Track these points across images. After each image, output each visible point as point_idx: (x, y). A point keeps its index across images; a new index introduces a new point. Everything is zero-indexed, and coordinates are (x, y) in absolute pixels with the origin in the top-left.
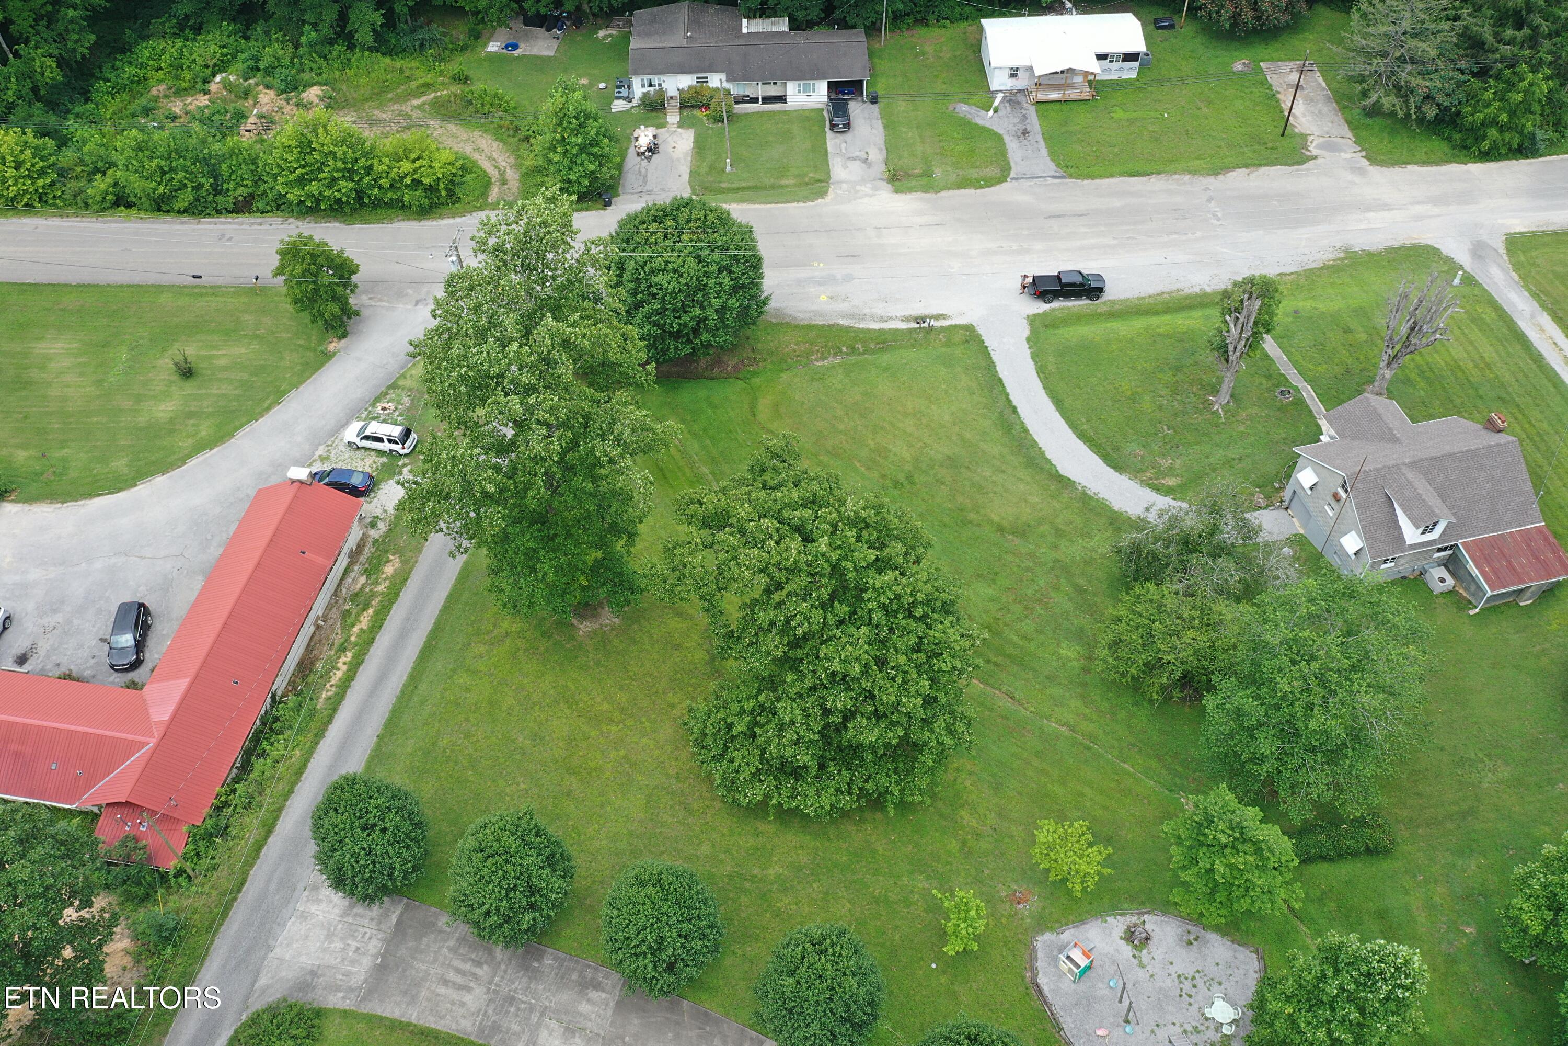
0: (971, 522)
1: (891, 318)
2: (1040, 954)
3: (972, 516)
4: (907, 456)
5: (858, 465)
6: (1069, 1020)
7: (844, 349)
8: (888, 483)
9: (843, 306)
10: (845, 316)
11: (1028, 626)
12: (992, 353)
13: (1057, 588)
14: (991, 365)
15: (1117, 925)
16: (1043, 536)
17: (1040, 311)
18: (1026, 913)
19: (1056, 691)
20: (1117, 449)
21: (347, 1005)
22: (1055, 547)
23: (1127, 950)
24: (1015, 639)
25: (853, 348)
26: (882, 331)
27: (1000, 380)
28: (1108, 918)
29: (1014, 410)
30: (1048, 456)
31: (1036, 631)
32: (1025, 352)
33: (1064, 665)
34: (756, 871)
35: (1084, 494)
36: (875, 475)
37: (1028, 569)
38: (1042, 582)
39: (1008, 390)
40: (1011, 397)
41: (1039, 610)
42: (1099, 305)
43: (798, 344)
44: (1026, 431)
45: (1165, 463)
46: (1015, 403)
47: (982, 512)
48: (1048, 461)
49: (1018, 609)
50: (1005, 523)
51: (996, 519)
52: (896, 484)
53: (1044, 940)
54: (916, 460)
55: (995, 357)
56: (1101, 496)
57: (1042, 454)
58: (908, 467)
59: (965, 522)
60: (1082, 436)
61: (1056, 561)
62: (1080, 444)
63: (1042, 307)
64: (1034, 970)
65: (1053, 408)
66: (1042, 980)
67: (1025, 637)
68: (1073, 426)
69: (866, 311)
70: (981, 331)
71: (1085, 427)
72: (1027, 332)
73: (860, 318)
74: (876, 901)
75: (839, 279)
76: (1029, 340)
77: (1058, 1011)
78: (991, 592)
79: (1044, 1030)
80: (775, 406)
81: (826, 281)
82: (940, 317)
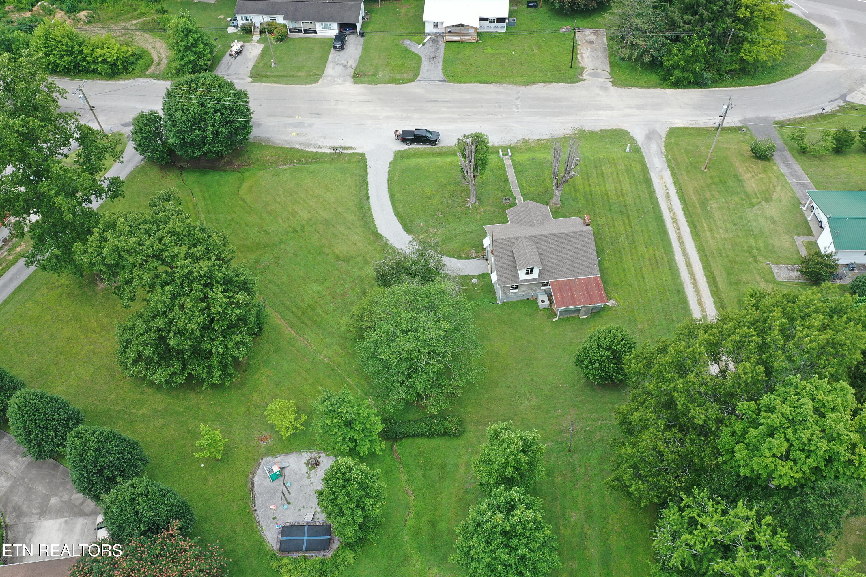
0: (324, 253)
1: (324, 147)
2: (261, 467)
3: (326, 250)
4: (306, 217)
5: (279, 219)
6: (260, 499)
7: (295, 161)
8: (291, 230)
9: (302, 139)
10: (300, 144)
11: (330, 307)
12: (368, 168)
13: (353, 289)
14: (365, 175)
15: (306, 456)
16: (357, 263)
17: (403, 149)
18: (264, 446)
19: (329, 340)
20: (411, 222)
22: (361, 269)
23: (305, 469)
24: (321, 313)
25: (300, 161)
26: (317, 153)
27: (367, 183)
28: (303, 453)
29: (368, 198)
30: (376, 223)
31: (333, 310)
32: (386, 169)
33: (340, 328)
34: (134, 411)
35: (386, 244)
36: (286, 225)
37: (343, 279)
38: (347, 286)
39: (369, 188)
40: (369, 192)
41: (339, 300)
42: (435, 149)
43: (271, 156)
44: (370, 209)
45: (433, 231)
46: (370, 195)
47: (332, 248)
48: (375, 225)
49: (329, 298)
50: (341, 255)
51: (337, 252)
52: (295, 231)
53: (267, 460)
54: (309, 220)
55: (369, 170)
56: (394, 245)
57: (373, 221)
58: (304, 223)
59: (321, 253)
60: (397, 214)
61: (359, 276)
62: (395, 219)
63: (404, 147)
64: (254, 474)
65: (389, 199)
66: (256, 480)
67: (326, 312)
68: (395, 209)
69: (313, 142)
70: (367, 157)
71: (401, 210)
72: (391, 159)
73: (308, 145)
74: (189, 431)
75: (306, 125)
76: (390, 163)
77: (257, 494)
78: (319, 288)
79: (246, 503)
80: (251, 187)
81: (299, 125)
82: (349, 148)
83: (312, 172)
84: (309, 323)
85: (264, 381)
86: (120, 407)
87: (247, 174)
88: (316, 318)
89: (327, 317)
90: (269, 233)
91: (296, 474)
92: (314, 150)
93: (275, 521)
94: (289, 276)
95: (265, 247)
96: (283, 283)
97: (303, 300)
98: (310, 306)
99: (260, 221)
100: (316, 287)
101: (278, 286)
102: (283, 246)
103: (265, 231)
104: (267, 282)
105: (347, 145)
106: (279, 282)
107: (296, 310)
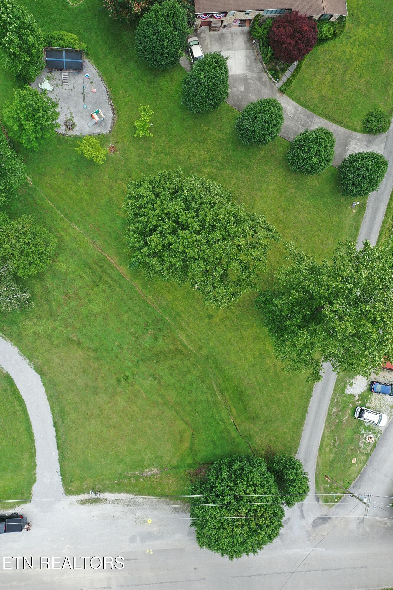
0: (93, 350)
1: (113, 502)
2: (109, 125)
3: (92, 354)
4: (118, 398)
5: (144, 395)
6: (105, 98)
7: (141, 480)
8: (130, 380)
9: (139, 513)
10: (139, 504)
11: (78, 283)
12: (59, 470)
13: (59, 304)
14: (62, 460)
15: (76, 132)
16: (58, 337)
17: (22, 506)
18: (111, 143)
19: (74, 245)
21: (356, 134)
22: (54, 329)
23: (75, 120)
24: (86, 277)
25: (136, 480)
26: (120, 491)
27: (58, 447)
28: (79, 135)
30: (43, 389)
31: (75, 281)
32: (39, 471)
33: (66, 260)
34: (214, 171)
35: (30, 360)
36: (136, 387)
37: (70, 318)
38: (66, 308)
39: (55, 440)
40: (55, 434)
41: (71, 292)
43: (167, 483)
44: (52, 408)
46: (54, 429)
47: (86, 357)
48: (45, 385)
49: (81, 295)
50: (76, 347)
51: (80, 351)
52: (126, 379)
53: (106, 131)
54: (114, 393)
55: (57, 467)
56: (22, 358)
57: (47, 391)
58: (119, 389)
59: (95, 350)
61: (56, 320)
62: (24, 395)
63: (21, 509)
64: (113, 120)
65: (32, 424)
66: (111, 115)
67: (81, 277)
68: (25, 410)
69: (126, 508)
70: (61, 489)
71: (18, 408)
72: (35, 488)
73: (131, 503)
74: (169, 154)
75: (138, 539)
76: (35, 481)
77: (108, 102)
78: (91, 306)
79: (115, 96)
80: (181, 441)
81: (146, 537)
82: (83, 503)
83: (121, 461)
84: (95, 267)
86: (225, 173)
87: (189, 461)
88: (88, 271)
89: (79, 272)
90: (150, 376)
91: (81, 117)
92: (123, 496)
93: (91, 80)
94: (122, 321)
95: (151, 358)
96: (127, 312)
97: (104, 291)
98: (97, 286)
99: (163, 392)
100: (95, 307)
101: (130, 309)
102: (135, 359)
103: (155, 379)
104: (141, 314)
105: (87, 507)
106: (130, 313)
107: (110, 281)
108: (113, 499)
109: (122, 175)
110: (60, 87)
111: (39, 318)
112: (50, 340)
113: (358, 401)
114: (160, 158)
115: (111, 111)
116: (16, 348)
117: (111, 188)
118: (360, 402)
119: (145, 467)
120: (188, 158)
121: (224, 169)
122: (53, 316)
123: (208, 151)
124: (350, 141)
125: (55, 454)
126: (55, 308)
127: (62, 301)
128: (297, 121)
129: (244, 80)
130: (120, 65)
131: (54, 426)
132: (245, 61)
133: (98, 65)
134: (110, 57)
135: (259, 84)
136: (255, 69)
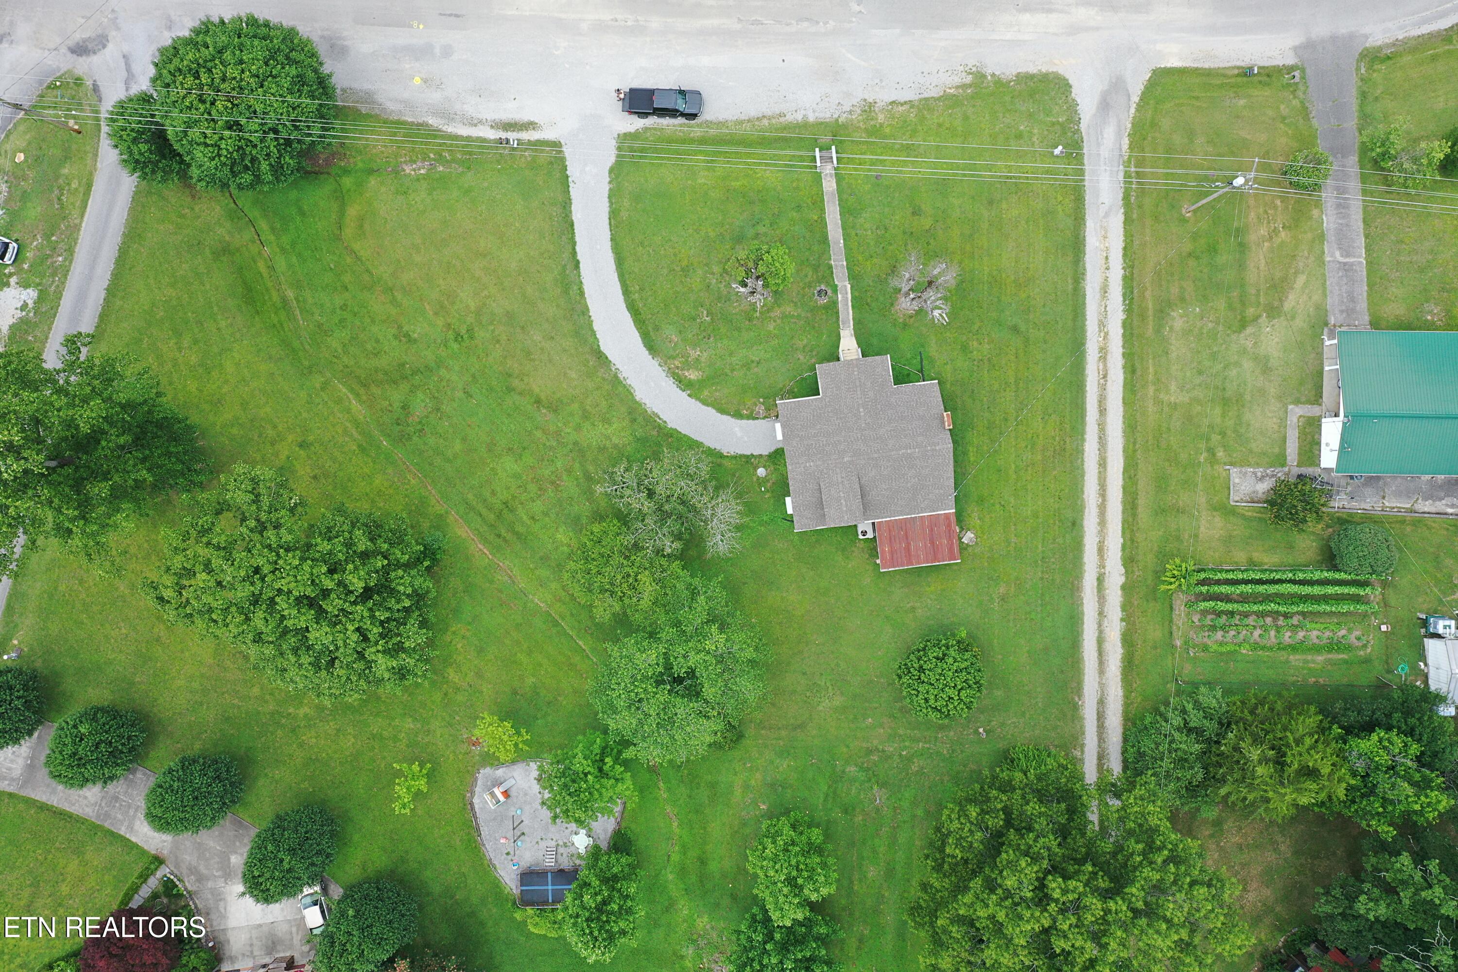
0: (514, 390)
2: (479, 783)
3: (516, 383)
4: (472, 305)
5: (428, 307)
6: (486, 829)
8: (451, 335)
9: (435, 97)
10: (435, 113)
12: (571, 185)
13: (569, 471)
14: (566, 204)
15: (535, 768)
16: (572, 414)
17: (632, 129)
18: (477, 752)
19: (544, 573)
20: (657, 328)
21: (11, 789)
22: (578, 428)
24: (525, 518)
27: (572, 225)
28: (530, 763)
29: (577, 265)
30: (595, 326)
31: (543, 512)
32: (604, 186)
35: (616, 376)
36: (440, 322)
37: (551, 448)
38: (559, 464)
39: (577, 239)
40: (578, 249)
41: (550, 493)
42: (694, 129)
43: (385, 146)
44: (582, 293)
45: (694, 354)
46: (579, 257)
47: (526, 379)
48: (594, 334)
49: (533, 488)
50: (543, 396)
51: (537, 390)
52: (458, 337)
53: (486, 772)
54: (479, 312)
55: (573, 192)
56: (629, 382)
57: (590, 323)
58: (470, 319)
59: (510, 389)
60: (632, 308)
61: (576, 443)
62: (626, 318)
63: (636, 124)
64: (473, 793)
65: (614, 267)
66: (476, 801)
67: (533, 518)
68: (626, 292)
69: (457, 108)
70: (567, 152)
71: (637, 296)
72: (611, 158)
73: (450, 118)
74: (374, 737)
75: (437, 51)
76: (611, 171)
77: (481, 823)
78: (517, 468)
79: (469, 833)
80: (361, 219)
81: (423, 52)
82: (530, 125)
83: (468, 191)
84: (509, 536)
85: (459, 646)
86: (272, 707)
87: (347, 182)
88: (520, 529)
89: (536, 527)
90: (415, 341)
91: (526, 794)
92: (464, 131)
93: (509, 857)
94: (464, 440)
95: (415, 372)
96: (456, 456)
97: (493, 493)
98: (505, 503)
99: (394, 311)
100: (509, 465)
101: (448, 460)
102: (443, 372)
103: (407, 335)
104: (431, 453)
105: (525, 116)
106: (449, 453)
107: (484, 512)
108: (480, 127)
109: (460, 698)
110: (561, 843)
111: (602, 449)
112: (584, 411)
113: (11, 275)
114: (390, 729)
115: (476, 807)
116: (637, 399)
117: (479, 675)
118: (7, 271)
119: (425, 177)
120: (338, 730)
121: (272, 714)
122: (579, 450)
123: (301, 745)
124: (22, 775)
125: (577, 215)
126: (577, 465)
127: (565, 477)
128: (129, 806)
129: (229, 874)
130: (457, 887)
131: (578, 262)
132: (228, 908)
133: (496, 885)
134: (475, 900)
135: (202, 869)
136: (209, 896)
